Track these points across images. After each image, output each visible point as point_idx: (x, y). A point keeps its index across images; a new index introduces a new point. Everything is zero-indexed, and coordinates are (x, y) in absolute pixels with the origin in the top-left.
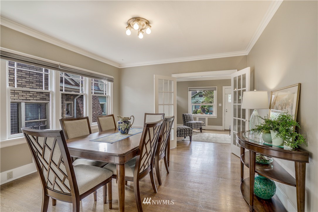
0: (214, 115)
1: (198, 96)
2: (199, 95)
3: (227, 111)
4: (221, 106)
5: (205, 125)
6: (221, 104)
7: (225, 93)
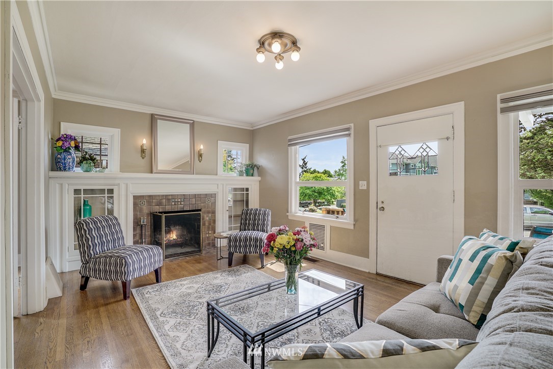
0: (348, 218)
3: (383, 209)
4: (365, 188)
5: (323, 248)
6: (366, 182)
7: (378, 145)
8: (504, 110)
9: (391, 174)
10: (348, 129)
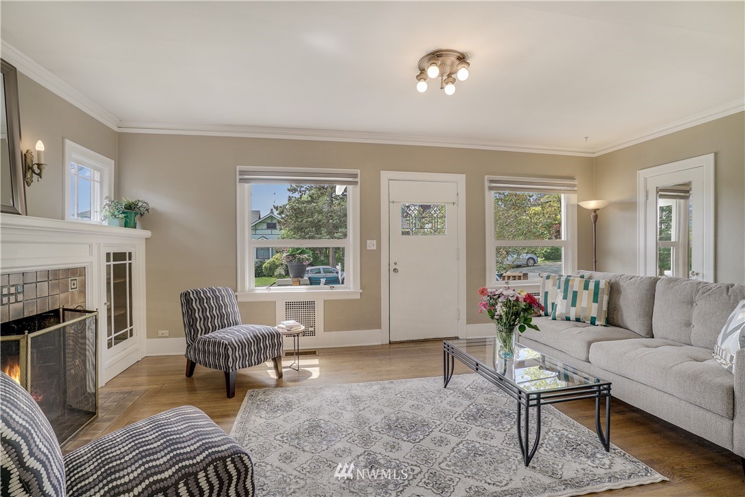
0: (351, 286)
1: (265, 226)
2: (268, 224)
3: (395, 270)
4: (375, 248)
5: (311, 333)
6: (375, 241)
7: (391, 200)
8: (491, 188)
9: (403, 233)
10: (355, 176)
